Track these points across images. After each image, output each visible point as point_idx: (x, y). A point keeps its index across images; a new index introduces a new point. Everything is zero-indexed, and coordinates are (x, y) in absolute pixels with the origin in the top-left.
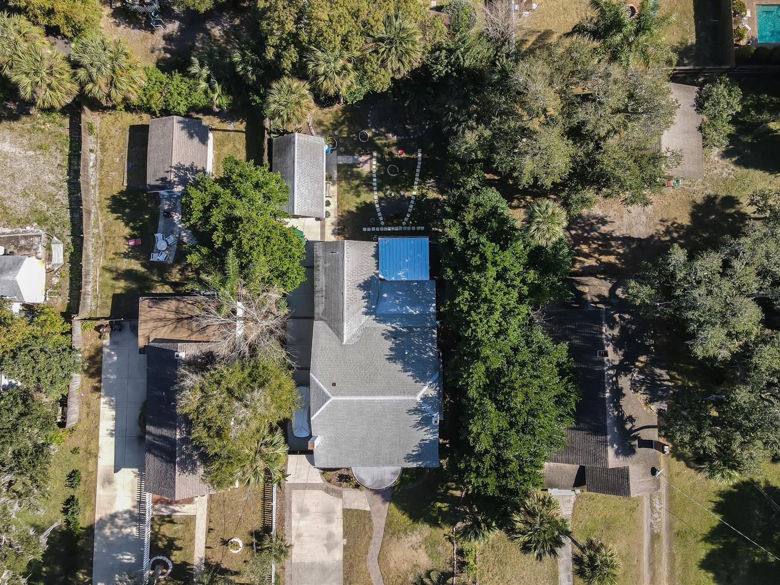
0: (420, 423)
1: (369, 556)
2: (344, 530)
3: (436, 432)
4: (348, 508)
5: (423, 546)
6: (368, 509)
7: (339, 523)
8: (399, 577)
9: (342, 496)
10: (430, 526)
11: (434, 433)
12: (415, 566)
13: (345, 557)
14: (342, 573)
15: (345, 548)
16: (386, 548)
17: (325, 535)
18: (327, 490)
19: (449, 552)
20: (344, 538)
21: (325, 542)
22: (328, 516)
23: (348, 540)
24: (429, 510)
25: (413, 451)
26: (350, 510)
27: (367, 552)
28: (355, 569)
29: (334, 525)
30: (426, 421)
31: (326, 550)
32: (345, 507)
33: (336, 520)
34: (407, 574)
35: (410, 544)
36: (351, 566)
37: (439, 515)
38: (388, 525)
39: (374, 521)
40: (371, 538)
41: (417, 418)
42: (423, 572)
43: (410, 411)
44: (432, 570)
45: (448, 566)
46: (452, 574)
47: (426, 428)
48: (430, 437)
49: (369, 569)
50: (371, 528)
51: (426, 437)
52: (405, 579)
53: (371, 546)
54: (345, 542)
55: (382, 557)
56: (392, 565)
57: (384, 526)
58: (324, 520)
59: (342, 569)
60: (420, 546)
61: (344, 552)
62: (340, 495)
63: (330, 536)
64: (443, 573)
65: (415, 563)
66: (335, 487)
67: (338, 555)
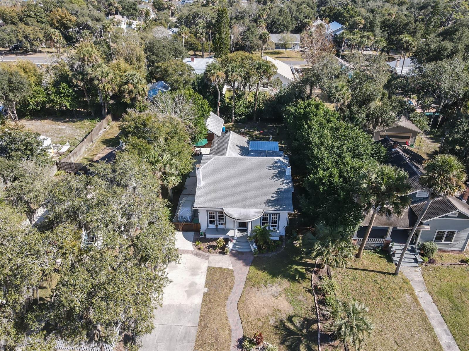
0: (276, 176)
1: (228, 302)
2: (206, 281)
3: (290, 182)
4: (213, 266)
5: (283, 295)
6: (231, 267)
7: (203, 276)
8: (259, 320)
9: (209, 258)
10: (289, 281)
11: (288, 183)
12: (275, 310)
13: (204, 301)
14: (198, 316)
15: (205, 295)
16: (246, 295)
17: (187, 284)
18: (196, 255)
19: (310, 301)
20: (206, 286)
21: (187, 289)
22: (194, 271)
23: (209, 289)
24: (287, 270)
25: (272, 197)
26: (214, 268)
27: (226, 299)
28: (212, 311)
29: (198, 277)
30: (281, 174)
31: (186, 295)
32: (210, 265)
33: (200, 274)
34: (267, 318)
35: (270, 293)
36: (209, 309)
37: (295, 273)
38: (249, 279)
39: (236, 276)
40: (231, 288)
41: (274, 172)
42: (284, 318)
43: (269, 167)
44: (295, 316)
45: (310, 313)
46: (317, 321)
47: (281, 180)
48: (285, 186)
49: (228, 313)
50: (233, 281)
51: (282, 186)
52: (266, 322)
53: (232, 294)
54: (206, 290)
55: (241, 303)
56: (252, 309)
57: (245, 280)
58: (189, 273)
59: (199, 311)
60: (280, 295)
61: (204, 297)
62: (207, 258)
63: (192, 285)
64: (306, 319)
65: (275, 307)
66: (203, 253)
67: (198, 300)
